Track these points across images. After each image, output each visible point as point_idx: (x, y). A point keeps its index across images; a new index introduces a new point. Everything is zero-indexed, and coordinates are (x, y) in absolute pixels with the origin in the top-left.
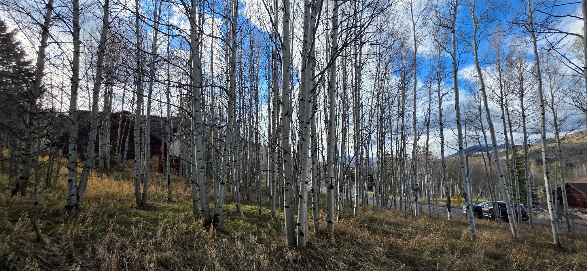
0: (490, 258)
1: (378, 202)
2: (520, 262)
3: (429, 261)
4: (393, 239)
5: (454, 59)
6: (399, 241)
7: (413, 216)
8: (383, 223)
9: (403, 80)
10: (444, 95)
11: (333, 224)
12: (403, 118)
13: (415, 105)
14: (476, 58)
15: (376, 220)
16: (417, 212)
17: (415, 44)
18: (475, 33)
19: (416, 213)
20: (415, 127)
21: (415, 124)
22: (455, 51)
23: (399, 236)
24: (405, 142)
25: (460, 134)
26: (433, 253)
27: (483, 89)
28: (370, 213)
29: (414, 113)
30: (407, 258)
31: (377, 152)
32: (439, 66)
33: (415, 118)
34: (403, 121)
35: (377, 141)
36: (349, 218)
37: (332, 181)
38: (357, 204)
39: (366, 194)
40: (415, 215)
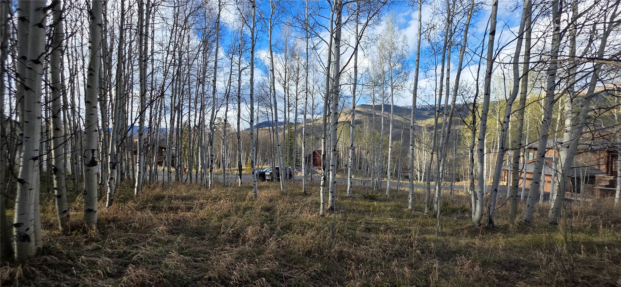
0: (265, 211)
1: (170, 178)
2: (282, 209)
3: (215, 226)
4: (181, 214)
5: (253, 35)
6: (188, 214)
7: (207, 187)
8: (172, 199)
9: (205, 42)
10: (243, 69)
11: (95, 212)
12: (203, 85)
13: (215, 73)
14: (270, 40)
15: (163, 197)
16: (211, 182)
17: (219, 5)
18: (271, 16)
19: (210, 184)
20: (214, 96)
21: (214, 93)
22: (254, 26)
23: (189, 209)
24: (204, 112)
25: (252, 109)
26: (220, 219)
27: (273, 71)
28: (158, 190)
29: (214, 81)
30: (194, 229)
31: (171, 120)
32: (242, 38)
33: (214, 87)
34: (203, 89)
35: (172, 107)
36: (124, 200)
37: (93, 155)
38: (139, 182)
39: (156, 169)
40: (210, 186)
